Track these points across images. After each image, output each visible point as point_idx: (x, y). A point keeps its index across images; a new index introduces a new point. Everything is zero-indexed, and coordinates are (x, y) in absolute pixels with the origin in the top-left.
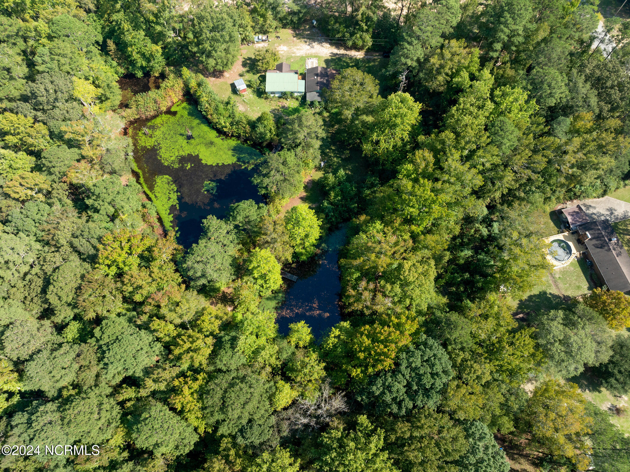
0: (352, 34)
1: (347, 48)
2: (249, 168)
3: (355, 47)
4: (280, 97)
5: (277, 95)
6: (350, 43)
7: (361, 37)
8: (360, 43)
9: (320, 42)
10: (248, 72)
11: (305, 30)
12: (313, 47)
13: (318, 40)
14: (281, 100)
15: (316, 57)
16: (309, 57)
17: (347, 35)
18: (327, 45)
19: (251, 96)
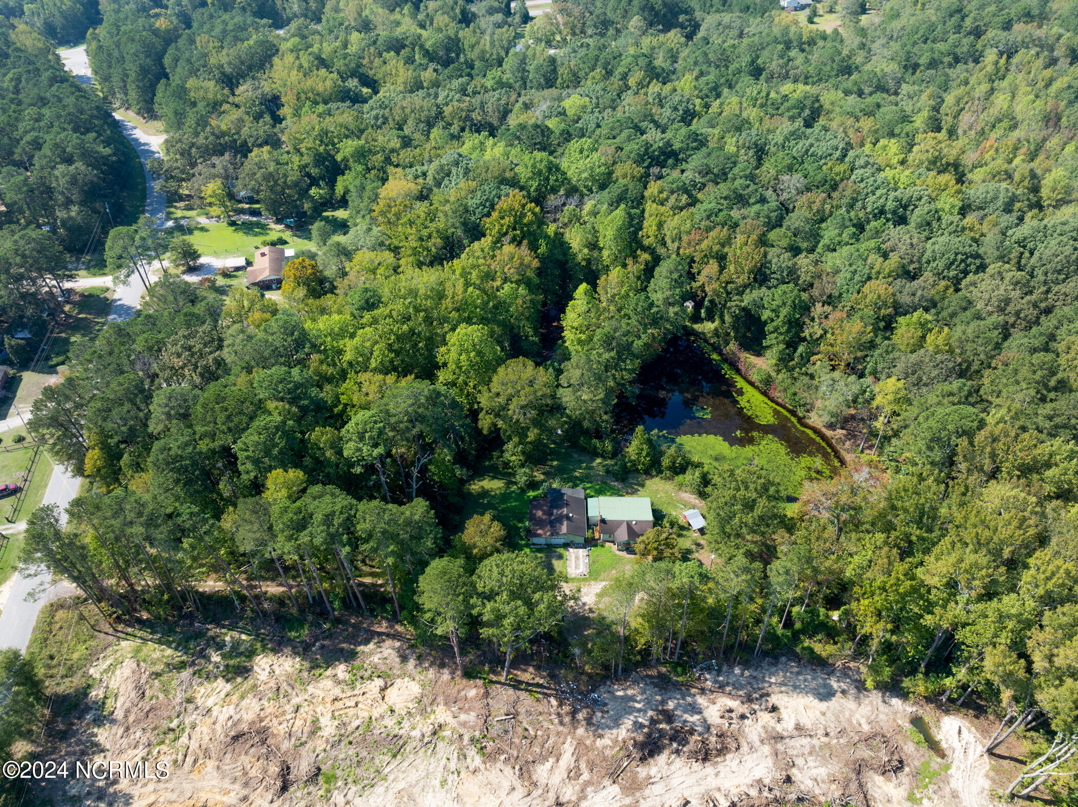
2: (656, 431)
10: (689, 552)
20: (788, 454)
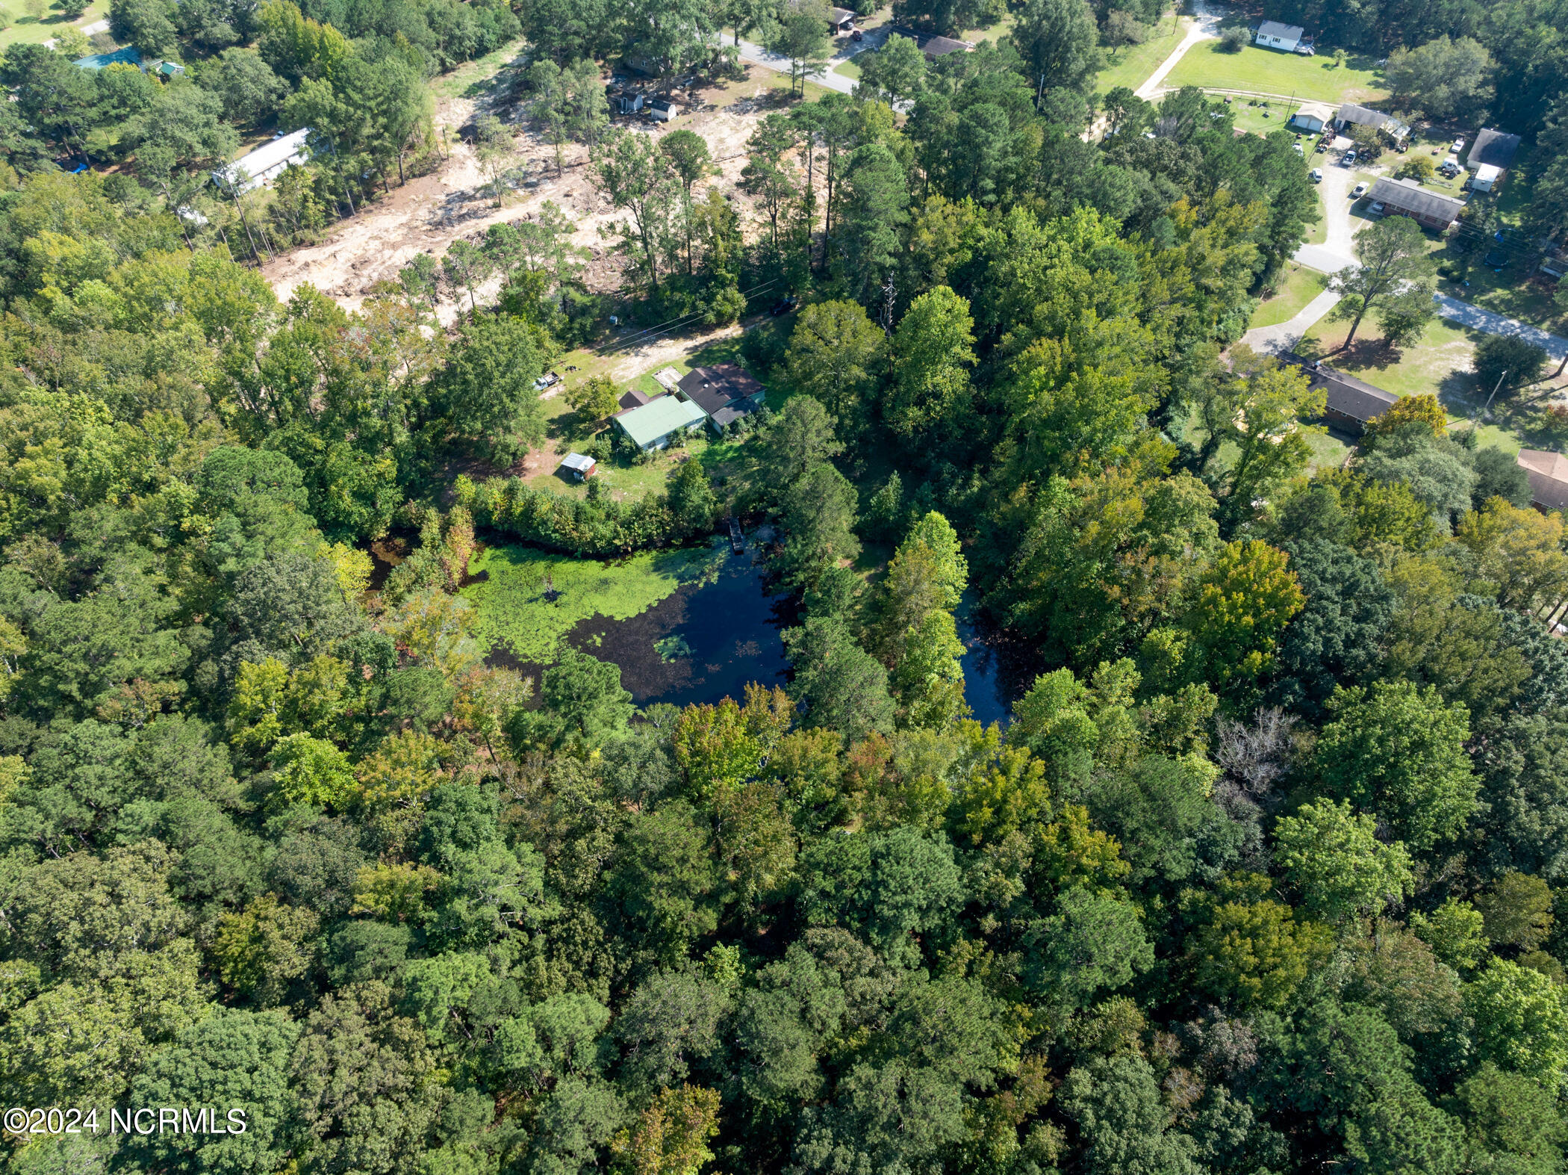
0: (709, 299)
1: (708, 329)
2: (714, 578)
3: (722, 322)
4: (665, 449)
5: (659, 447)
6: (711, 317)
7: (725, 298)
8: (728, 309)
9: (652, 343)
10: (569, 440)
11: (607, 339)
12: (646, 355)
13: (646, 343)
14: (670, 451)
15: (666, 365)
16: (658, 369)
17: (701, 304)
18: (668, 342)
19: (610, 472)
20: (510, 644)
